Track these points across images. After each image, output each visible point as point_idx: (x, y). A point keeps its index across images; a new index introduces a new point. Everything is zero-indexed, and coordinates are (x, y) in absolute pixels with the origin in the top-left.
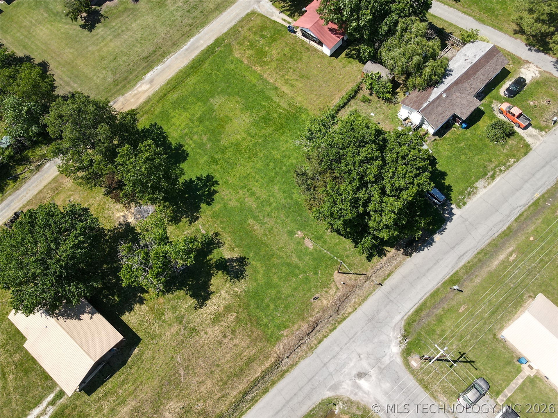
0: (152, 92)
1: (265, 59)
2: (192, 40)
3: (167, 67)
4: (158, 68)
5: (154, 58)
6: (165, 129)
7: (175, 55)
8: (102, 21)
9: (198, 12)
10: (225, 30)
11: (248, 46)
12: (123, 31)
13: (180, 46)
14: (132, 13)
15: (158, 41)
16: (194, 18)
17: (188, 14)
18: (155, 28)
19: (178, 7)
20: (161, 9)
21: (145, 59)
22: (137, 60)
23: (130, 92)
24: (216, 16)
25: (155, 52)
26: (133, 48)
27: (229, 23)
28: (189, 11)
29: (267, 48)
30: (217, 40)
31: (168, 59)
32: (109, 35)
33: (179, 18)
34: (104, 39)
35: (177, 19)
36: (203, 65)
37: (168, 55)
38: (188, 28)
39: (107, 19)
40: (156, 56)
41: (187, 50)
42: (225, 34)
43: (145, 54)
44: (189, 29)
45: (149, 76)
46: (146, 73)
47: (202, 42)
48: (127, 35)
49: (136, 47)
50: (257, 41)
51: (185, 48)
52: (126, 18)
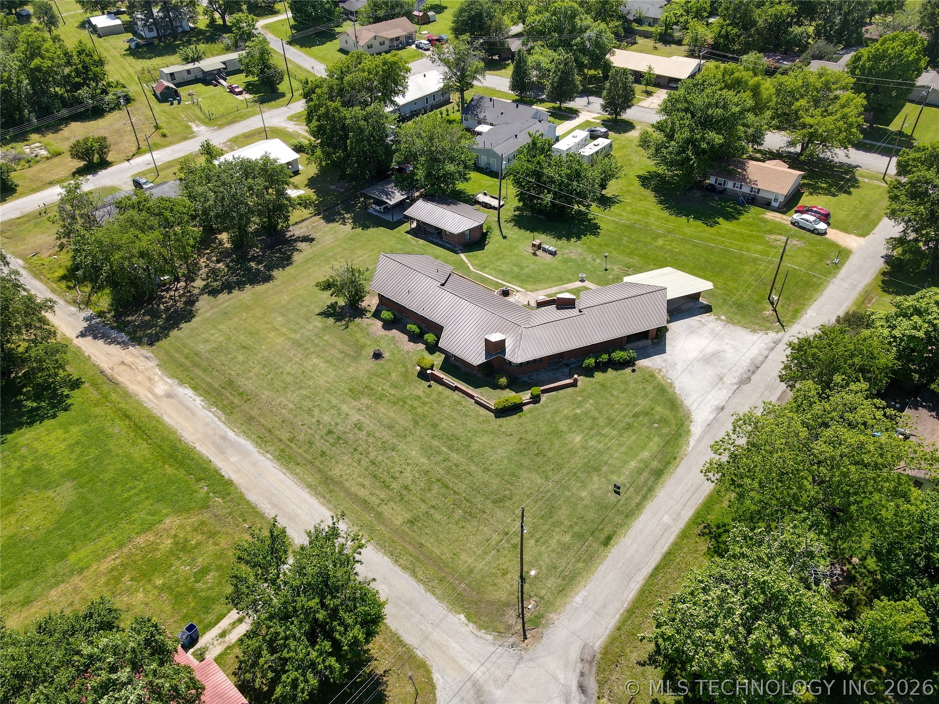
0: (143, 399)
1: (126, 578)
2: (248, 445)
3: (194, 414)
4: (197, 402)
5: (228, 394)
6: (47, 423)
7: (219, 423)
8: (338, 323)
9: (324, 449)
10: (252, 497)
11: (186, 541)
12: (307, 349)
13: (238, 428)
14: (347, 355)
15: (266, 394)
16: (311, 443)
17: (325, 431)
18: (301, 388)
19: (347, 415)
20: (346, 391)
21: (231, 383)
22: (230, 374)
23: (159, 373)
24: (302, 480)
25: (241, 394)
26: (260, 366)
27: (270, 503)
28: (330, 432)
29: (159, 582)
30: (230, 483)
31: (213, 413)
32: (302, 334)
33: (314, 420)
34: (295, 331)
35: (313, 416)
36: (171, 466)
37: (224, 412)
38: (285, 435)
39: (343, 327)
40: (231, 397)
41: (224, 438)
42: (242, 497)
43: (241, 381)
44: (283, 438)
45: (186, 393)
46: (195, 388)
47: (234, 459)
48: (294, 355)
49: (262, 369)
50: (194, 559)
51: (231, 435)
52: (338, 350)
